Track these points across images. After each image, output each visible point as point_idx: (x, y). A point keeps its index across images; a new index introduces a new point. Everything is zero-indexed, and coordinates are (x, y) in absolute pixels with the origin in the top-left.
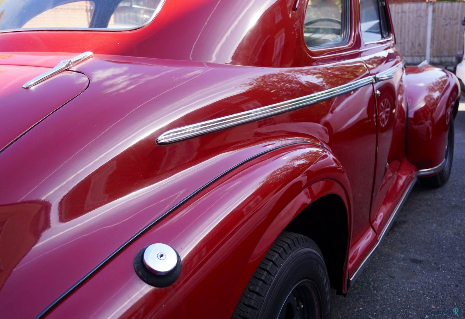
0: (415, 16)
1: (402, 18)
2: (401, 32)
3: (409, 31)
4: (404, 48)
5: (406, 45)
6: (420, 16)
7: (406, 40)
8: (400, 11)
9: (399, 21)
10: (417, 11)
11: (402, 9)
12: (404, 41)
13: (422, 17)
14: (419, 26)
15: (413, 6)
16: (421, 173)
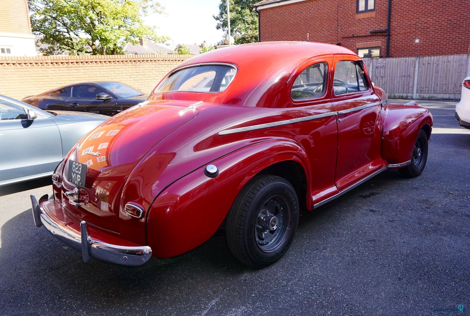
0: (458, 64)
1: (447, 66)
2: (446, 76)
3: (452, 76)
4: (448, 88)
5: (450, 85)
6: (462, 64)
7: (450, 83)
8: (446, 61)
9: (445, 68)
10: (459, 61)
11: (447, 59)
12: (449, 83)
13: (463, 65)
14: (461, 72)
15: (456, 57)
16: (390, 166)
